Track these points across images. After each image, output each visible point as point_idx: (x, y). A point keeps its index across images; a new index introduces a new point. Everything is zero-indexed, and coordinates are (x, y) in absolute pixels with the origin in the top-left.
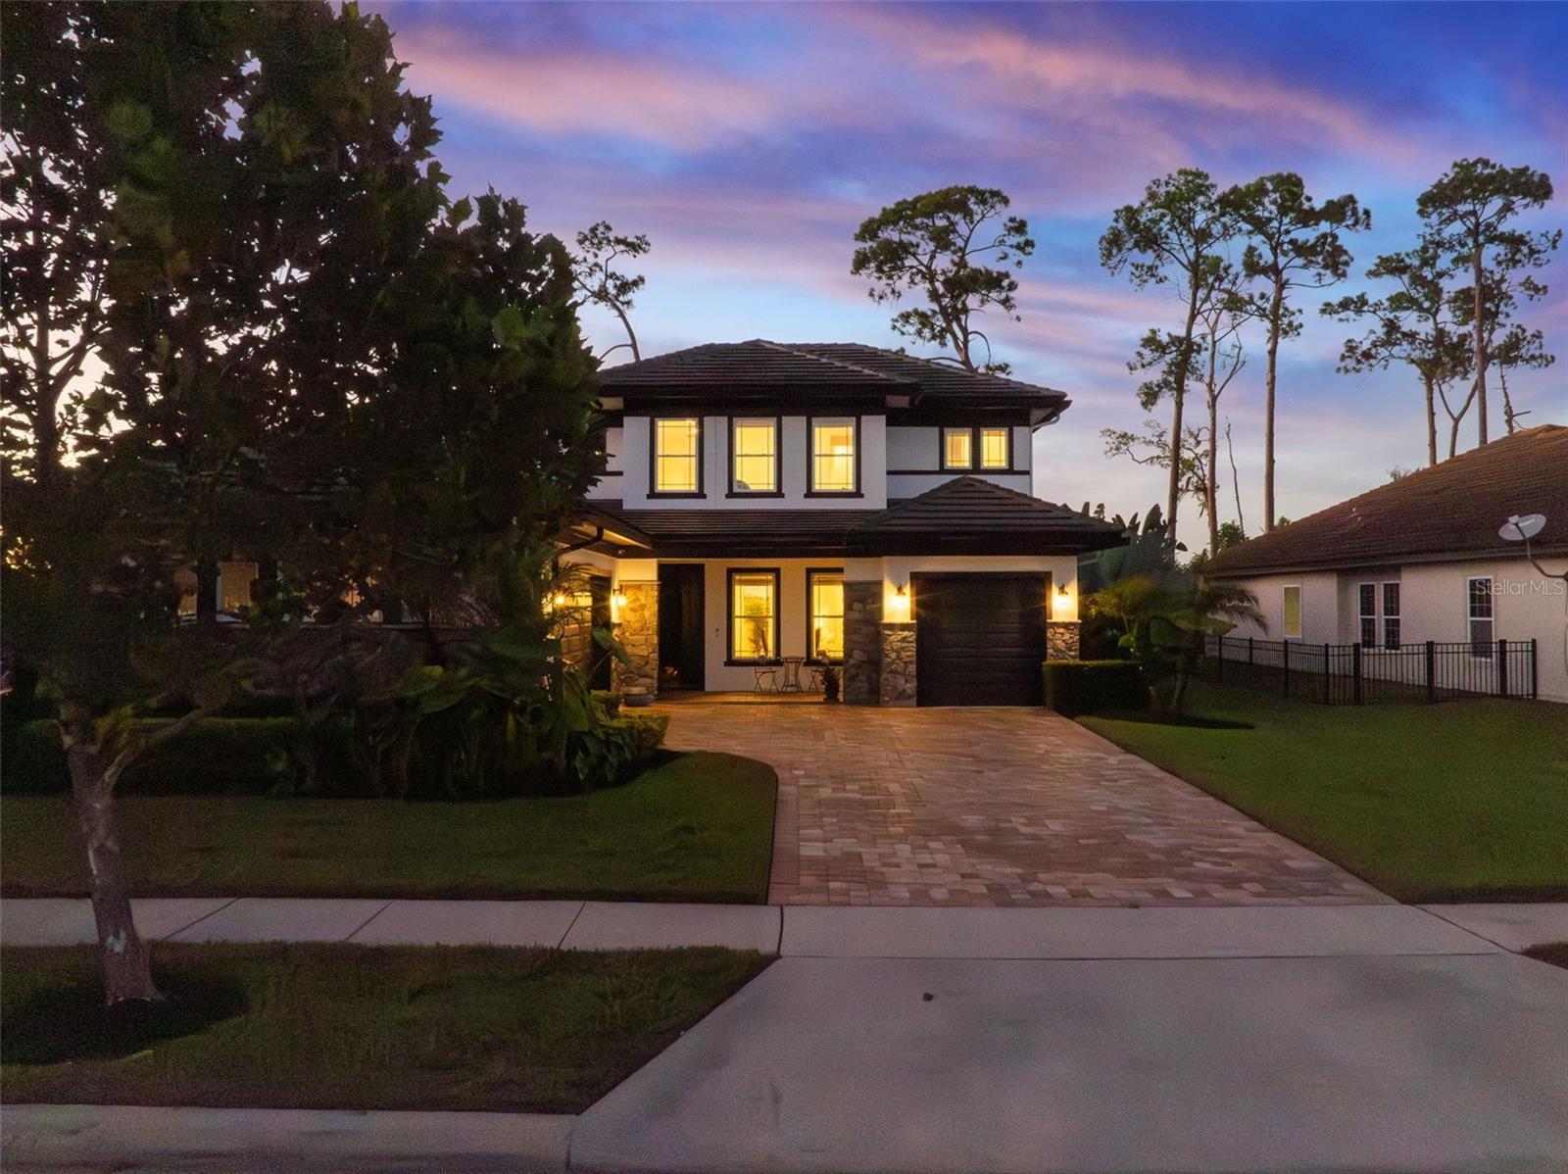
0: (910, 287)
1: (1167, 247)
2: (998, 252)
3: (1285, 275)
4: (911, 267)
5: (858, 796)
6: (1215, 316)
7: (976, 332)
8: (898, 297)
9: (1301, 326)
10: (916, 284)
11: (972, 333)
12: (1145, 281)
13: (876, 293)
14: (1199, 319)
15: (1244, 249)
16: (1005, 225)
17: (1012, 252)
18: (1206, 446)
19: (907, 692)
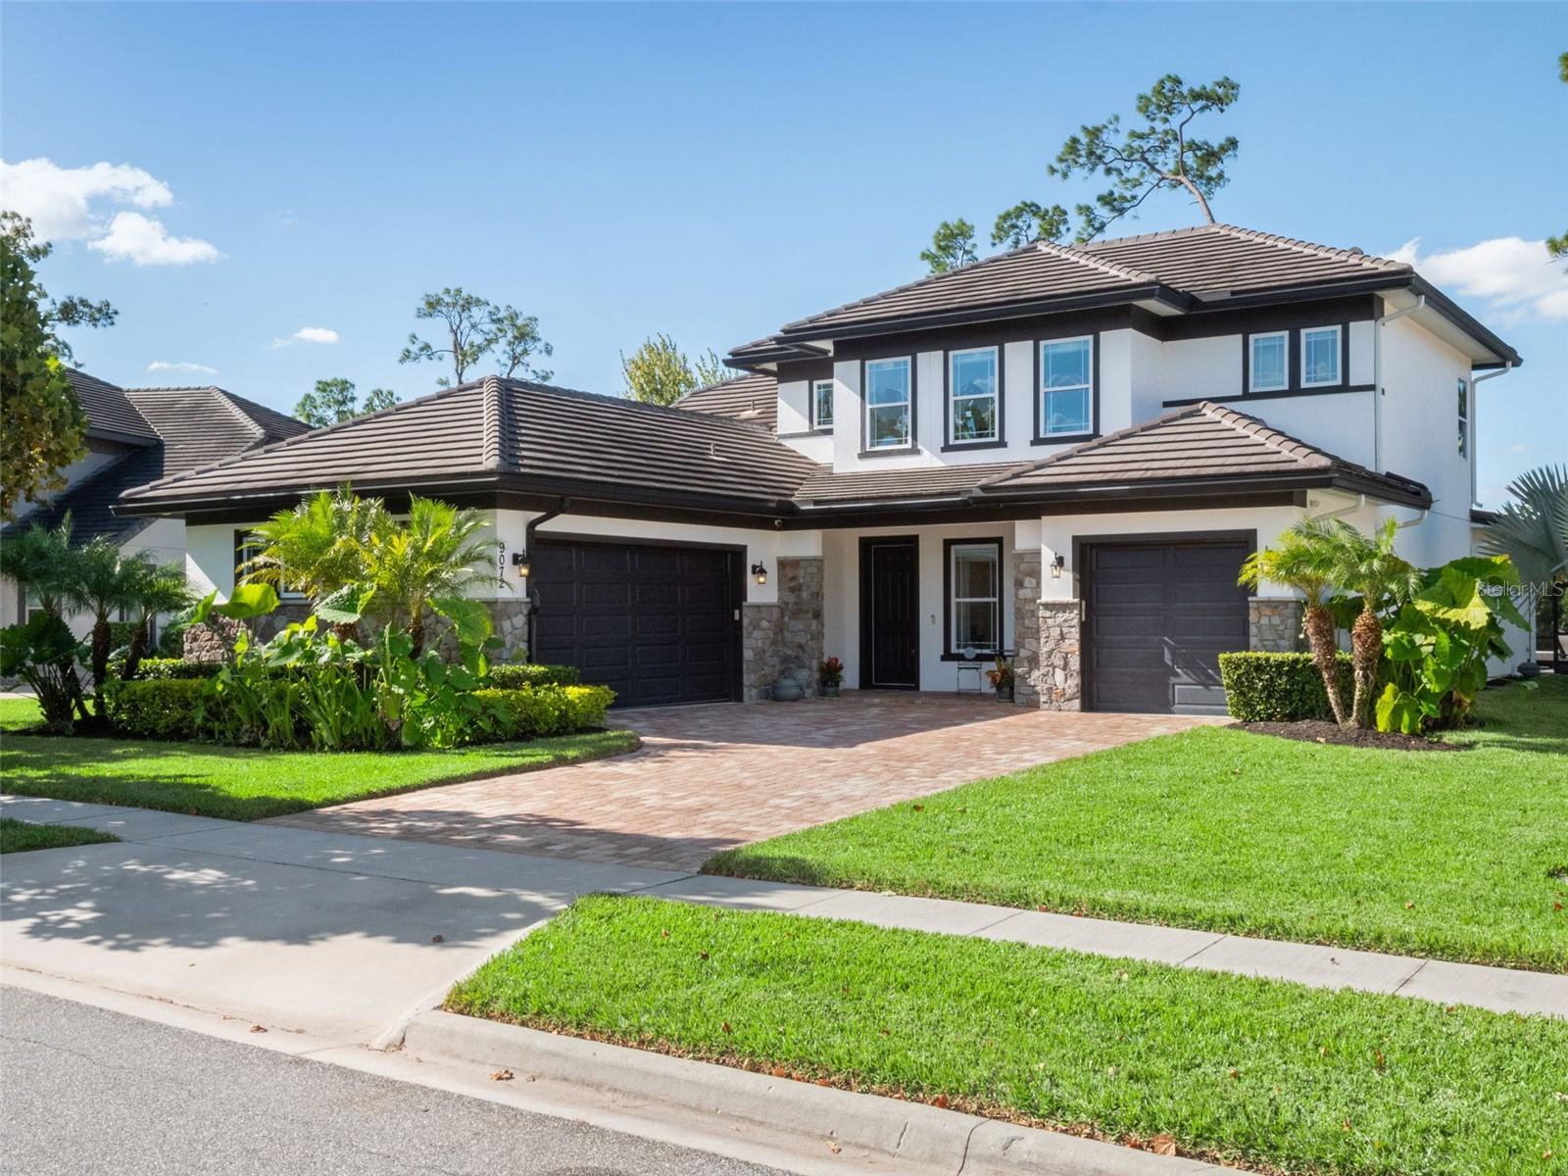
19: (1069, 692)
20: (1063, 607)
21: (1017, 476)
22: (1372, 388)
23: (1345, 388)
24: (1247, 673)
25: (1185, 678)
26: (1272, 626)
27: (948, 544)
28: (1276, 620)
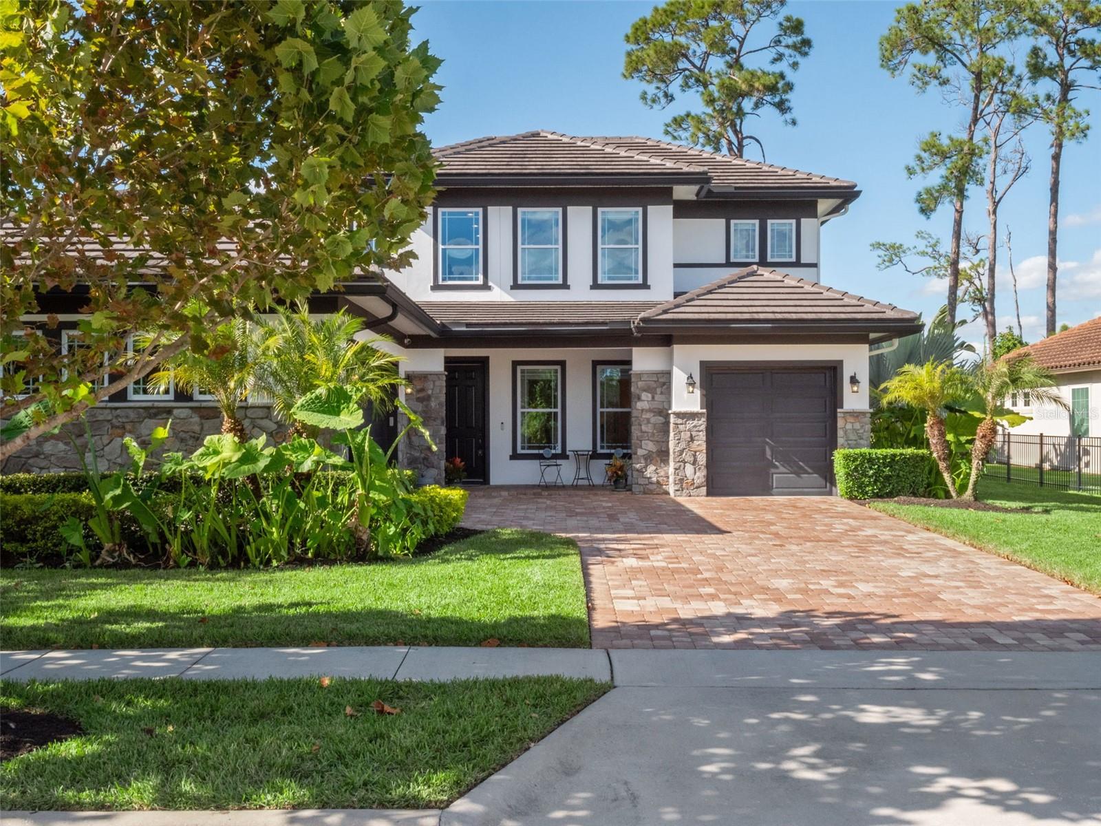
0: (684, 91)
1: (949, 48)
2: (772, 53)
3: (1071, 76)
4: (684, 70)
5: (664, 564)
6: (998, 121)
7: (751, 137)
8: (671, 101)
9: (1088, 128)
10: (689, 87)
11: (747, 137)
12: (927, 83)
13: (649, 97)
14: (981, 123)
15: (1028, 49)
16: (781, 24)
17: (787, 52)
18: (985, 254)
19: (697, 482)
20: (692, 416)
21: (665, 312)
22: (815, 265)
23: (797, 264)
24: (862, 464)
25: (782, 469)
26: (855, 430)
27: (515, 364)
28: (857, 426)
